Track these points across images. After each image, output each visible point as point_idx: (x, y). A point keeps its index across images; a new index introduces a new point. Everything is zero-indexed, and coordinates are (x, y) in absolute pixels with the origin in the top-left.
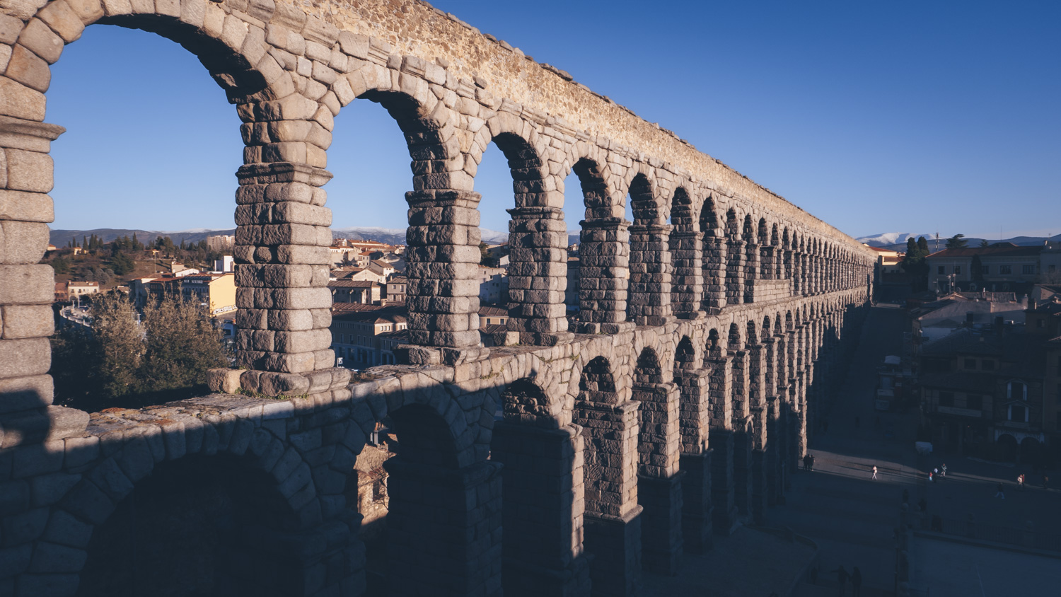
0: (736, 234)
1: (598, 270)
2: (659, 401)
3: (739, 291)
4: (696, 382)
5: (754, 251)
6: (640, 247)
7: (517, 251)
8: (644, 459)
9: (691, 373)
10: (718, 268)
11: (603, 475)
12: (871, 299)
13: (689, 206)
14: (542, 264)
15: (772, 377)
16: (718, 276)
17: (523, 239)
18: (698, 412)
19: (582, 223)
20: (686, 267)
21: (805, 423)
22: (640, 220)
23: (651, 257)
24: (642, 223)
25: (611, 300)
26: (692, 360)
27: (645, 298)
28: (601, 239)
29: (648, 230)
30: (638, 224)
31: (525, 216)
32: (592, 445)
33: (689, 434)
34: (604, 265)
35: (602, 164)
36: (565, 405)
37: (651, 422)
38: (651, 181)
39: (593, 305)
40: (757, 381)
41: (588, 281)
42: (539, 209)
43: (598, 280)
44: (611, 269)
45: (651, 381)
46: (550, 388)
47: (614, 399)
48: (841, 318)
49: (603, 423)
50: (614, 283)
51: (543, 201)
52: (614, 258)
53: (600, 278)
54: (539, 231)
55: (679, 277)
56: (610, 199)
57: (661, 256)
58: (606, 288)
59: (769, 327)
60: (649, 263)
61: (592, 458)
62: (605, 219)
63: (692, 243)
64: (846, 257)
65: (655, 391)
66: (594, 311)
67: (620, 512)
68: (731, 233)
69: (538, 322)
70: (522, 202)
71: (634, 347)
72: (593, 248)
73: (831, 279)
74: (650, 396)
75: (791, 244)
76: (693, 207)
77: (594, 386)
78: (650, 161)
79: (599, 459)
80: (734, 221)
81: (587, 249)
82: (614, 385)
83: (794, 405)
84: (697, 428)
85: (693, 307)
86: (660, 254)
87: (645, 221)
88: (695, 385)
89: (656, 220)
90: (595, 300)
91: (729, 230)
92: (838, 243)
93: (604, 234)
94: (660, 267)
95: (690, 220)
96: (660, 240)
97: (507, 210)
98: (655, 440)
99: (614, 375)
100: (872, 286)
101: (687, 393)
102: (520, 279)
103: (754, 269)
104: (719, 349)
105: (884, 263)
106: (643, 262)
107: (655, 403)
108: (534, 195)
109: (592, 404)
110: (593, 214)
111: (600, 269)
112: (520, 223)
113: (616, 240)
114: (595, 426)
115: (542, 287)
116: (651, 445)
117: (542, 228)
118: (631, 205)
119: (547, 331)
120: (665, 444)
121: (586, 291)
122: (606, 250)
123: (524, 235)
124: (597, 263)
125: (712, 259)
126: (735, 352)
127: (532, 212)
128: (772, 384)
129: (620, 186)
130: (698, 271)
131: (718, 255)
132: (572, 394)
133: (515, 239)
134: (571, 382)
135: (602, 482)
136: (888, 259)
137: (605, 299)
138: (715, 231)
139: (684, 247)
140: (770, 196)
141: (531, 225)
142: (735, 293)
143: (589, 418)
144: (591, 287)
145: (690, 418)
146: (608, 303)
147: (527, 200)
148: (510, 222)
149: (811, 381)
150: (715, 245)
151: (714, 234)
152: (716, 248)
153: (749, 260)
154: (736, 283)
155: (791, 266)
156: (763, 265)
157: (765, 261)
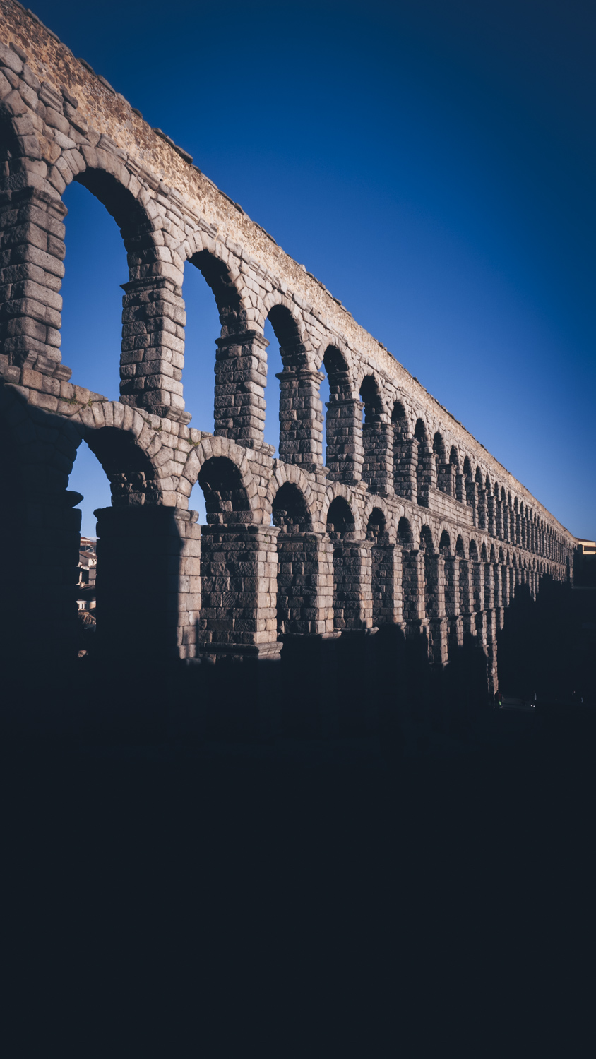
0: (407, 432)
1: (233, 386)
2: (309, 550)
3: (411, 489)
4: (357, 551)
5: (429, 460)
6: (290, 394)
7: (130, 325)
8: (294, 614)
9: (351, 543)
10: (385, 454)
11: (237, 601)
12: (571, 581)
13: (347, 372)
14: (154, 334)
15: (454, 596)
16: (385, 462)
17: (136, 313)
18: (359, 583)
19: (218, 342)
20: (346, 435)
21: (495, 664)
22: (289, 368)
23: (301, 403)
24: (292, 370)
25: (246, 415)
26: (353, 530)
27: (295, 446)
28: (236, 354)
29: (298, 376)
30: (288, 370)
31: (139, 288)
32: (225, 570)
33: (351, 608)
34: (239, 381)
35: (235, 272)
36: (178, 487)
37: (301, 573)
38: (298, 320)
39: (227, 422)
40: (435, 591)
41: (223, 398)
42: (152, 279)
43: (233, 397)
44: (246, 383)
45: (301, 530)
46: (158, 456)
47: (248, 518)
48: (536, 581)
49: (237, 544)
50: (249, 397)
51: (157, 269)
52: (249, 372)
53: (235, 394)
54: (152, 302)
55: (339, 446)
56: (245, 312)
57: (311, 400)
58: (241, 403)
59: (449, 544)
60: (299, 409)
61: (226, 584)
62: (240, 333)
63: (351, 411)
64: (540, 525)
65: (305, 539)
66: (229, 429)
67: (254, 639)
68: (402, 431)
69: (149, 394)
70: (136, 275)
71: (274, 474)
72: (228, 365)
73: (523, 536)
74: (300, 546)
75: (474, 476)
76: (351, 374)
77: (228, 506)
78: (295, 297)
79: (232, 584)
80: (405, 419)
81: (223, 366)
82: (248, 502)
83: (481, 638)
84: (358, 600)
85: (353, 475)
86: (309, 399)
87: (295, 368)
88: (356, 556)
89: (305, 365)
90: (230, 417)
91: (400, 428)
92: (530, 506)
93: (240, 349)
94: (310, 413)
95: (349, 387)
96: (310, 385)
97: (121, 286)
98: (306, 592)
99: (248, 490)
100: (571, 570)
101: (347, 564)
102: (132, 353)
103: (430, 478)
104: (387, 535)
105: (585, 553)
106: (292, 409)
107: (305, 553)
108: (148, 265)
109: (226, 525)
110: (229, 331)
111: (235, 385)
112: (133, 296)
113: (251, 354)
114: (229, 549)
115: (153, 358)
116: (301, 598)
117: (155, 296)
118: (280, 351)
119: (158, 403)
120: (316, 595)
121: (221, 410)
122: (241, 365)
123: (138, 307)
124: (232, 379)
125: (378, 444)
126: (409, 551)
127: (146, 284)
128: (454, 603)
129: (257, 304)
130: (359, 441)
131: (385, 441)
132: (189, 478)
133: (129, 313)
134: (187, 465)
135: (236, 609)
136: (587, 548)
137: (240, 415)
138: (381, 416)
139: (344, 416)
140: (447, 416)
141: (144, 296)
142: (407, 492)
143: (223, 541)
144: (226, 404)
145: (351, 591)
146: (243, 419)
147: (141, 271)
148: (124, 297)
149: (502, 624)
150: (380, 430)
151: (379, 419)
152: (381, 434)
153: (424, 469)
154: (407, 482)
155: (474, 498)
156: (442, 482)
157: (443, 479)
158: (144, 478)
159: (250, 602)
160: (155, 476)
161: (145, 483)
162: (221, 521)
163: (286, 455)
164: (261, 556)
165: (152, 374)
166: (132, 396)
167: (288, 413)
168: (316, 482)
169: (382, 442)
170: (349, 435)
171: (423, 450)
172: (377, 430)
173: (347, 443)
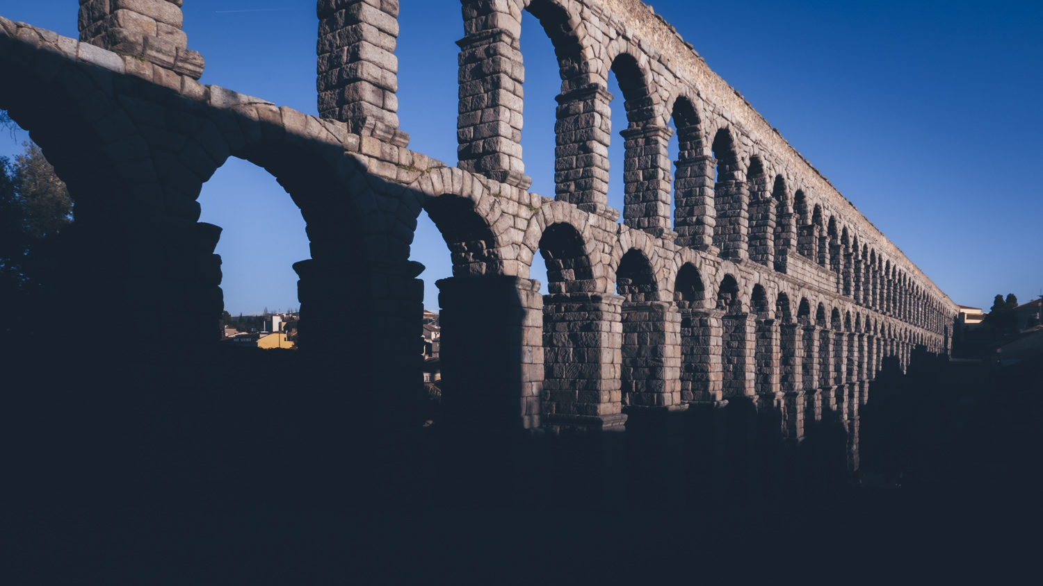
0: (765, 191)
1: (574, 147)
2: (655, 319)
3: (767, 254)
4: (706, 321)
5: (789, 221)
6: (635, 153)
7: (467, 85)
8: (639, 386)
9: (700, 312)
10: (739, 215)
11: (580, 372)
12: (949, 353)
13: (698, 126)
14: (492, 93)
15: (812, 369)
16: (739, 224)
17: (472, 71)
18: (708, 354)
19: (558, 98)
20: (696, 196)
21: (856, 440)
22: (635, 124)
23: (647, 162)
24: (637, 126)
25: (588, 177)
26: (702, 298)
27: (641, 209)
28: (577, 111)
29: (644, 133)
30: (633, 127)
31: (475, 44)
32: (568, 341)
33: (699, 380)
34: (581, 140)
35: (576, 19)
36: (519, 255)
37: (646, 344)
38: (644, 70)
39: (569, 186)
40: (792, 363)
41: (564, 160)
42: (488, 32)
43: (575, 158)
44: (588, 143)
45: (647, 299)
46: (498, 223)
47: (591, 287)
48: (907, 353)
49: (580, 314)
50: (591, 157)
51: (493, 21)
52: (592, 130)
53: (576, 155)
54: (488, 58)
55: (688, 208)
56: (586, 64)
57: (658, 159)
58: (583, 165)
59: (809, 313)
60: (644, 169)
61: (569, 355)
62: (582, 87)
63: (702, 169)
64: (915, 291)
65: (650, 309)
66: (571, 193)
67: (598, 411)
68: (759, 190)
69: (488, 158)
70: (471, 29)
71: (618, 240)
72: (569, 123)
73: (895, 303)
74: (646, 316)
75: (839, 238)
76: (703, 127)
77: (570, 275)
78: (642, 44)
79: (575, 355)
80: (762, 176)
81: (564, 125)
82: (591, 270)
83: (842, 413)
84: (707, 372)
85: (703, 239)
86: (656, 157)
87: (641, 124)
88: (705, 326)
89: (652, 120)
90: (571, 180)
91: (756, 187)
92: (905, 270)
93: (581, 106)
94: (657, 172)
95: (700, 143)
96: (657, 142)
97: (456, 42)
98: (651, 363)
99: (591, 257)
100: (950, 340)
101: (696, 334)
102: (469, 115)
103: (789, 241)
104: (740, 303)
105: (967, 321)
106: (638, 169)
107: (651, 323)
108: (484, 18)
109: (568, 295)
110: (570, 86)
111: (576, 145)
112: (469, 53)
113: (594, 110)
114: (572, 319)
115: (491, 119)
116: (647, 370)
117: (492, 52)
118: (625, 106)
119: (497, 167)
120: (662, 367)
121: (563, 172)
122: (583, 123)
123: (474, 65)
124: (573, 138)
125: (731, 205)
126: (763, 320)
127: (482, 39)
128: (812, 375)
129: (599, 53)
130: (710, 202)
131: (739, 201)
132: (529, 245)
133: (465, 72)
134: (528, 232)
135: (579, 381)
136: (970, 317)
137: (582, 177)
138: (736, 173)
139: (694, 175)
140: (811, 171)
141: (480, 52)
142: (763, 257)
143: (565, 312)
144: (568, 166)
145: (699, 362)
146: (585, 181)
147: (476, 25)
148: (460, 55)
149: (866, 398)
150: (733, 189)
151: (733, 177)
152: (736, 194)
153: (783, 231)
154: (763, 245)
155: (839, 262)
156: (803, 245)
157: (804, 242)
158: (485, 247)
159: (593, 373)
160: (496, 245)
161: (485, 252)
162: (564, 290)
163: (630, 220)
164: (605, 326)
165: (490, 137)
166: (470, 161)
167: (633, 174)
168: (663, 247)
169: (736, 202)
170: (699, 195)
171: (782, 210)
172: (731, 189)
173: (698, 205)
